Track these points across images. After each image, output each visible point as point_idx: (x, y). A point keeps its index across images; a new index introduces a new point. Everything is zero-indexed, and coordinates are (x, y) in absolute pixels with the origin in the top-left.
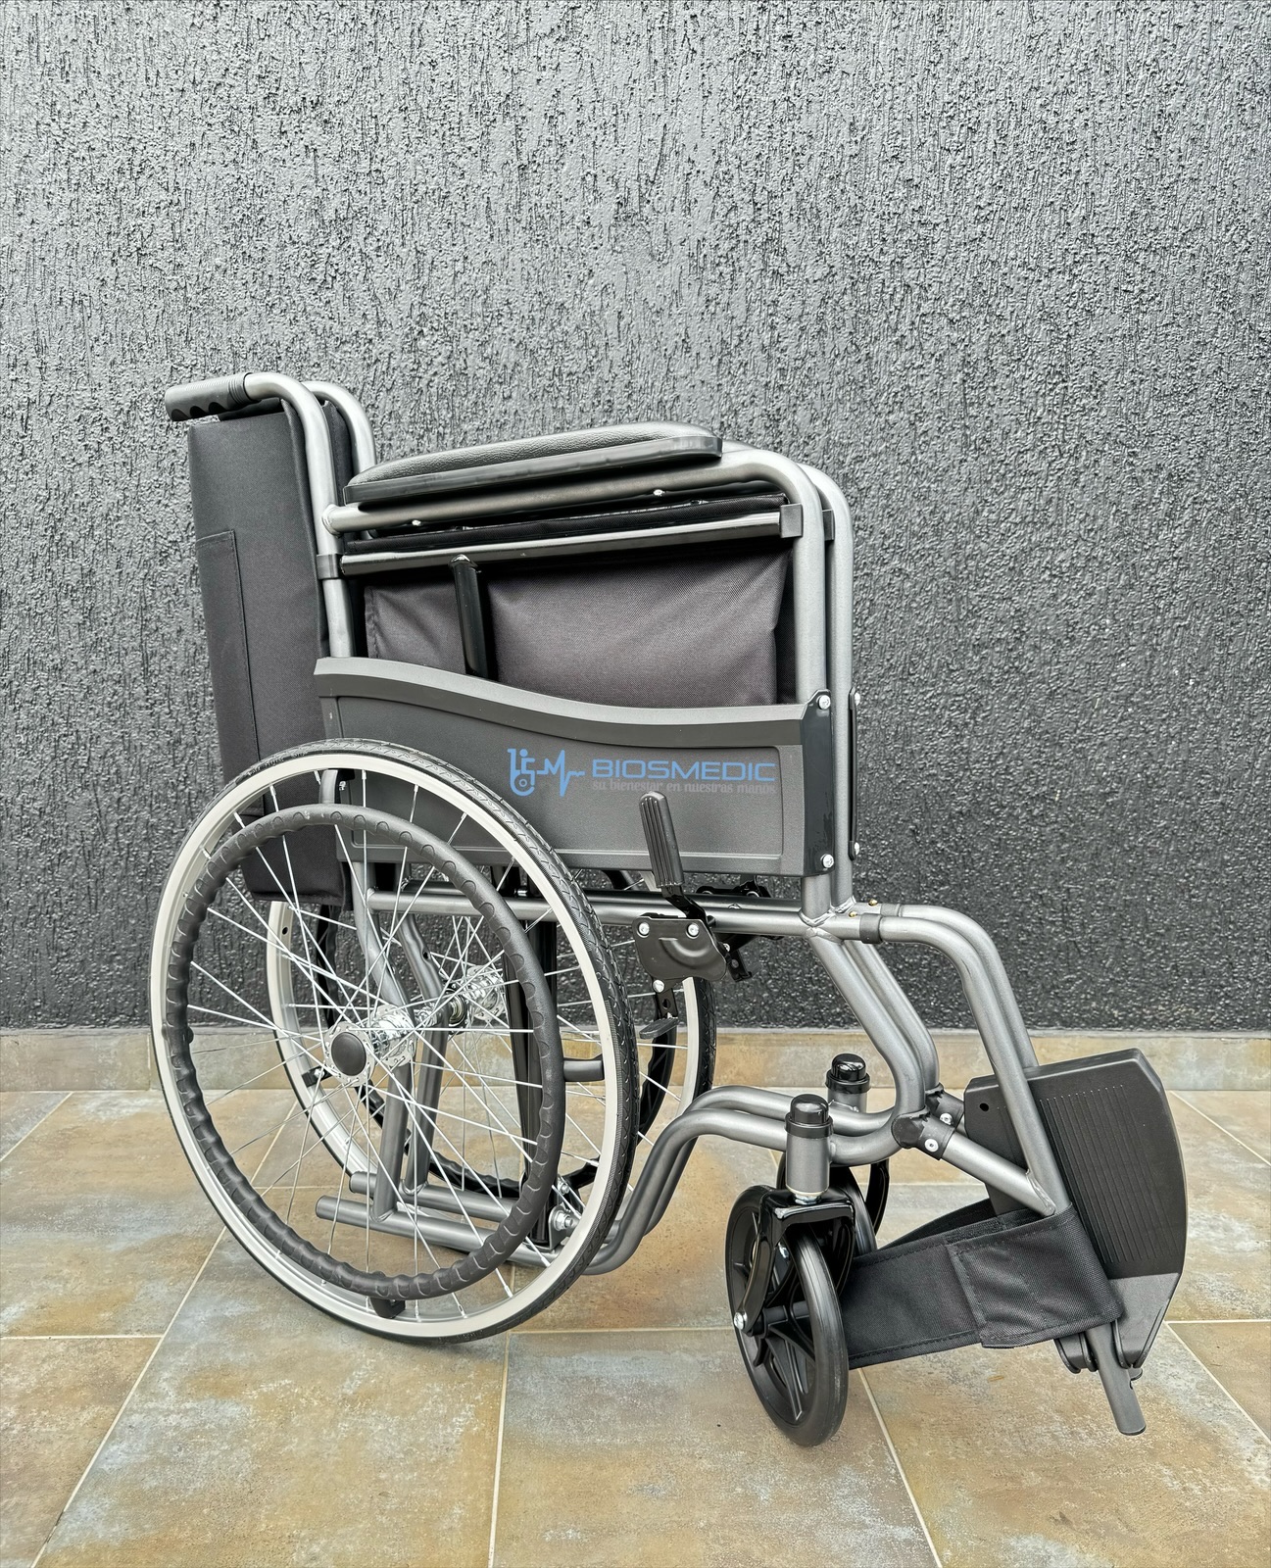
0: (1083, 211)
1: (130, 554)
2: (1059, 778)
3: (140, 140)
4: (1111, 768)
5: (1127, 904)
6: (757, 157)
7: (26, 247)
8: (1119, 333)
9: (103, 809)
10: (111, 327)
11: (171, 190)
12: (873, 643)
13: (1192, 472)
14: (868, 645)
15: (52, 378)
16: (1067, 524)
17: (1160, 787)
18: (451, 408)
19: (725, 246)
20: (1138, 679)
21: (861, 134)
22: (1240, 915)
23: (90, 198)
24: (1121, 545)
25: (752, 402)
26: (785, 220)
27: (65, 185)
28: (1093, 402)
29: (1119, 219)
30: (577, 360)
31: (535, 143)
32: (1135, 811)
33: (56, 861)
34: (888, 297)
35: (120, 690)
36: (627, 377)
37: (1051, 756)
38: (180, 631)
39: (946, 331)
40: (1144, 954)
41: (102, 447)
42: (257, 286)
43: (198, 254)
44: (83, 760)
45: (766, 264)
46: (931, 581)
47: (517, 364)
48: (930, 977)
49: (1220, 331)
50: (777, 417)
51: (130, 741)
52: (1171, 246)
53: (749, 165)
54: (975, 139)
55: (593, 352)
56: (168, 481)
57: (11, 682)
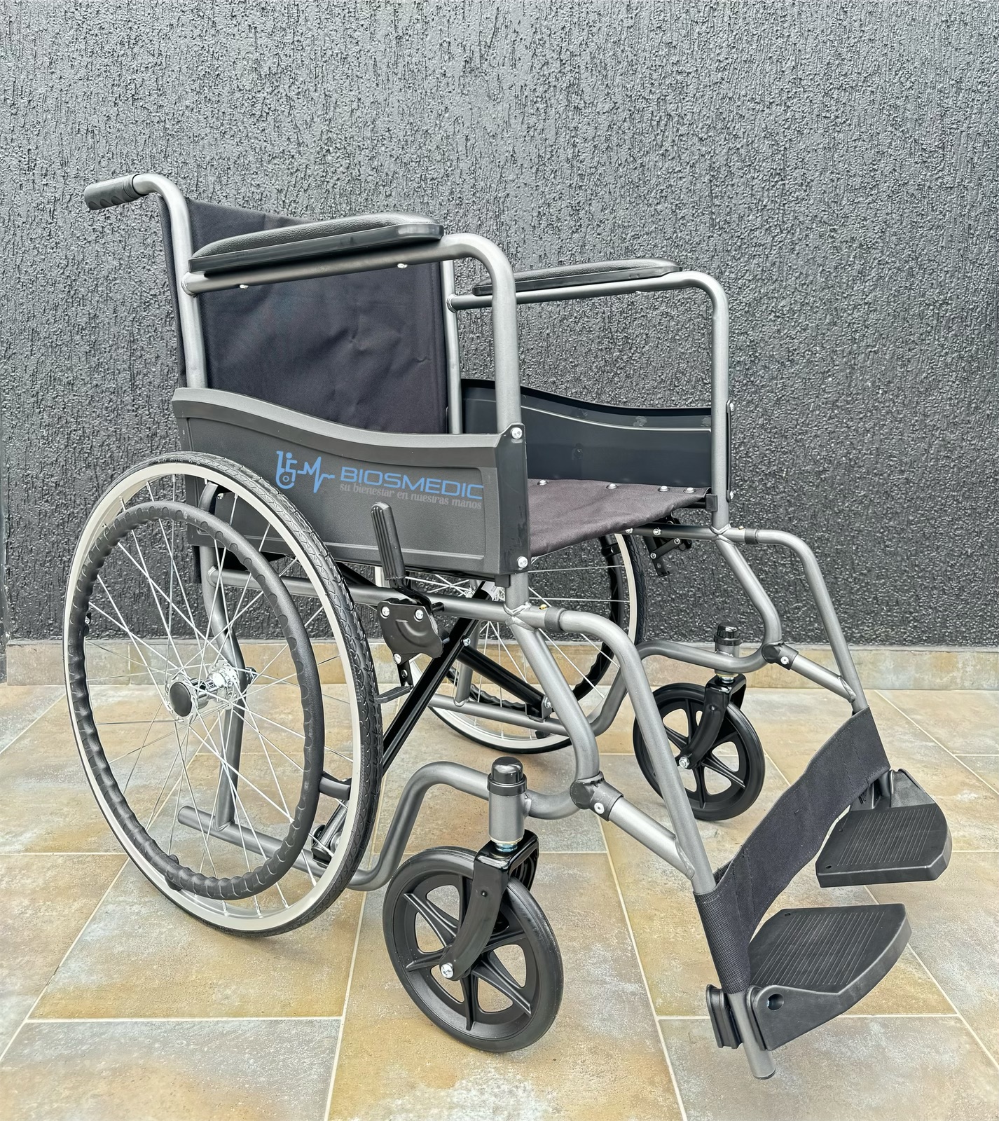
0: (793, 63)
1: (123, 303)
2: (785, 460)
3: (135, 23)
4: (824, 453)
5: (838, 552)
6: (563, 28)
7: (55, 94)
8: (821, 146)
9: (101, 482)
10: (113, 148)
11: (156, 56)
12: (648, 364)
13: (877, 242)
14: (645, 366)
15: (72, 183)
16: (787, 280)
17: (860, 467)
18: (349, 203)
19: (540, 90)
20: (841, 389)
21: (635, 12)
22: (922, 560)
23: (99, 62)
24: (826, 294)
25: (560, 198)
26: (582, 71)
27: (83, 53)
28: (804, 194)
29: (820, 68)
30: (437, 170)
31: (407, 21)
32: (842, 484)
33: (66, 520)
34: (655, 123)
35: (115, 398)
36: (473, 181)
37: (779, 445)
38: (158, 357)
39: (698, 146)
40: (852, 589)
41: (105, 230)
42: (214, 120)
43: (174, 98)
44: (87, 447)
45: (569, 102)
46: (689, 321)
47: (395, 172)
48: (695, 605)
49: (894, 144)
50: (578, 208)
51: (120, 435)
52: (856, 85)
53: (557, 34)
54: (715, 14)
55: (448, 164)
56: (151, 253)
57: (38, 393)
